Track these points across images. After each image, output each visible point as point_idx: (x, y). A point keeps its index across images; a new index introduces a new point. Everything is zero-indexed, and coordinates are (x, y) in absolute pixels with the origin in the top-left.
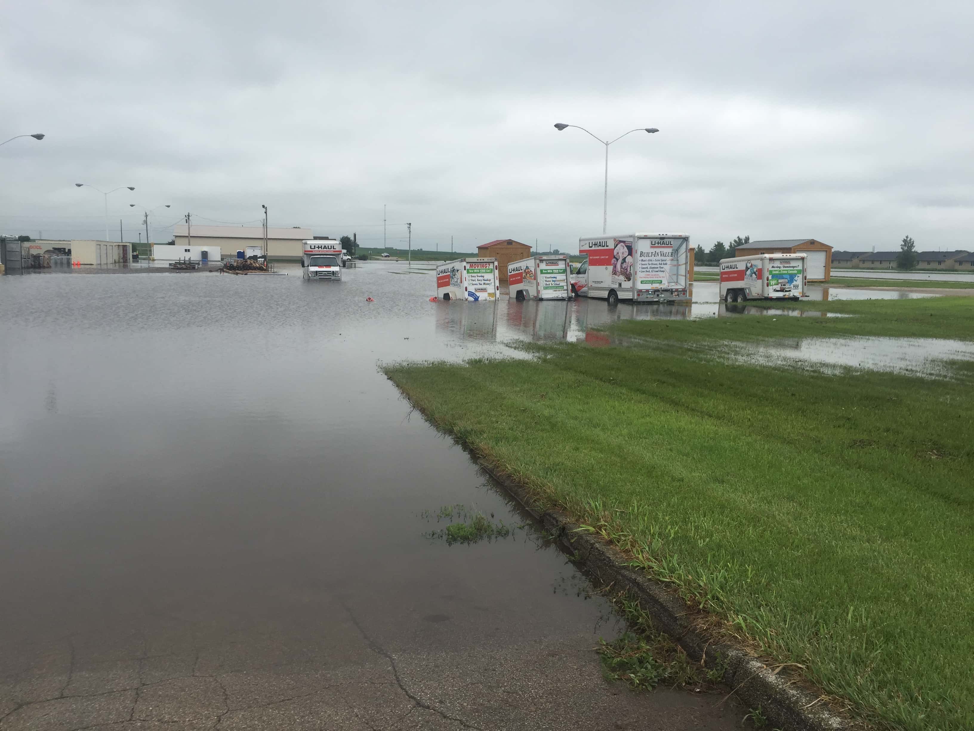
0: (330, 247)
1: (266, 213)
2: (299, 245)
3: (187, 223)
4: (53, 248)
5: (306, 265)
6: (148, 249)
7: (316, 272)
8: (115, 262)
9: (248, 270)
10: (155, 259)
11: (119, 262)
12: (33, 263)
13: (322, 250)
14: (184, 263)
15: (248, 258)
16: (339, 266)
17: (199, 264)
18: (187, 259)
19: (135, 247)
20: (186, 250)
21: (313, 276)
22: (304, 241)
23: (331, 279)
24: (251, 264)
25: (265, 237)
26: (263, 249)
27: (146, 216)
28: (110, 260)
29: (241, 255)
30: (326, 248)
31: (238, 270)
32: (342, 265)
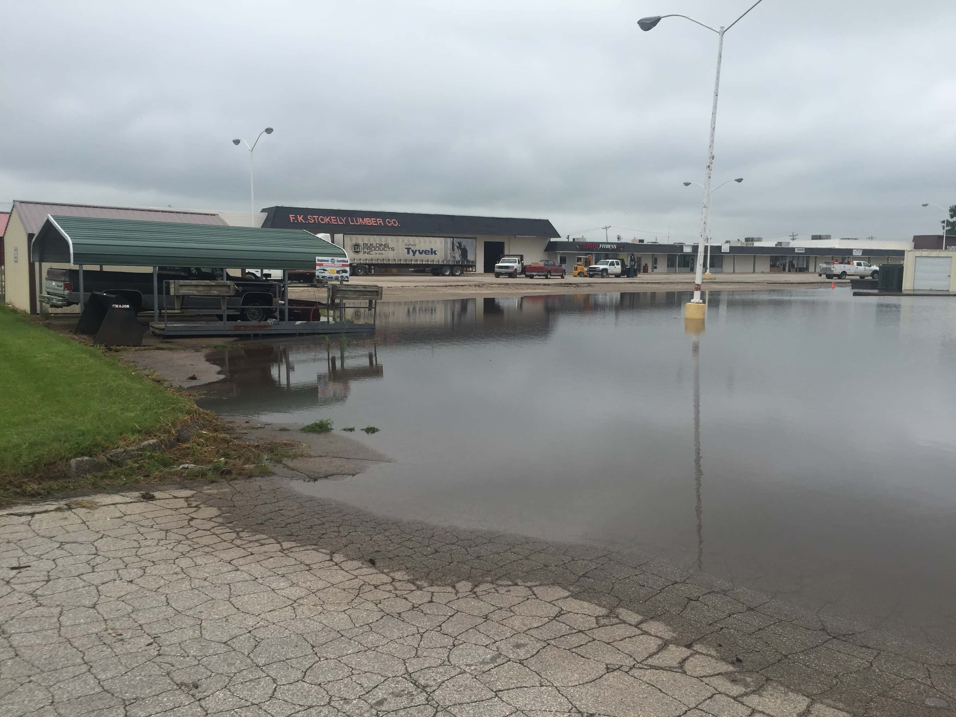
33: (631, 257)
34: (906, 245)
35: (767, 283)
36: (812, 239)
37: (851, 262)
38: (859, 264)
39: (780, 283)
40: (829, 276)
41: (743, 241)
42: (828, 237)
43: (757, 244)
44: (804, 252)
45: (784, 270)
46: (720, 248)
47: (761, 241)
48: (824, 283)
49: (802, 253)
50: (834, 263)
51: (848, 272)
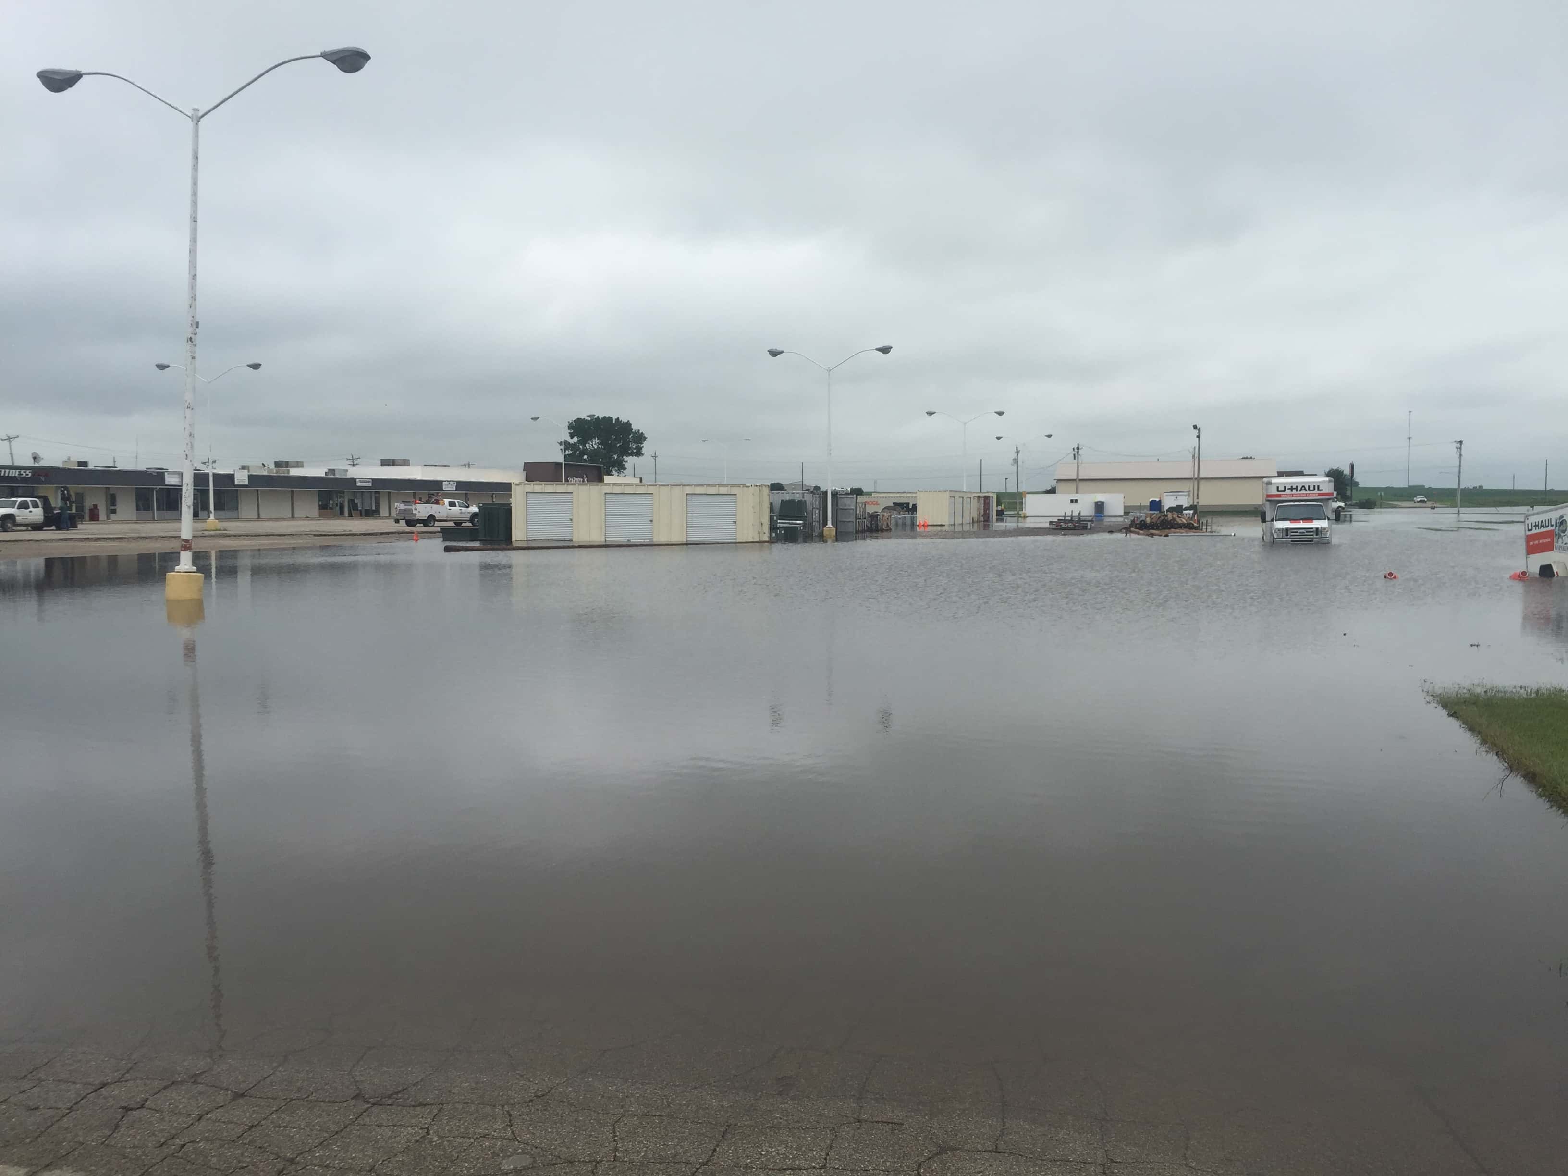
0: (1312, 488)
1: (1198, 437)
2: (1257, 484)
3: (1075, 459)
4: (894, 503)
5: (1268, 518)
6: (1018, 501)
7: (1287, 530)
8: (973, 522)
9: (1170, 529)
10: (1027, 515)
11: (978, 521)
12: (869, 525)
13: (1299, 492)
14: (1071, 521)
15: (1168, 511)
16: (1329, 519)
17: (1092, 521)
18: (1075, 514)
19: (1000, 497)
20: (1072, 501)
21: (1281, 536)
22: (1265, 480)
23: (1312, 541)
24: (1174, 519)
25: (1196, 476)
26: (1192, 495)
27: (1017, 452)
28: (967, 519)
29: (1156, 505)
30: (1305, 490)
31: (1153, 529)
32: (1333, 516)
33: (63, 494)
34: (514, 477)
35: (315, 535)
36: (382, 465)
37: (441, 502)
38: (452, 504)
39: (335, 535)
40: (411, 523)
41: (272, 466)
42: (405, 463)
43: (294, 472)
44: (370, 484)
45: (342, 513)
46: (231, 477)
47: (302, 467)
48: (402, 533)
49: (369, 487)
50: (416, 503)
51: (437, 516)
